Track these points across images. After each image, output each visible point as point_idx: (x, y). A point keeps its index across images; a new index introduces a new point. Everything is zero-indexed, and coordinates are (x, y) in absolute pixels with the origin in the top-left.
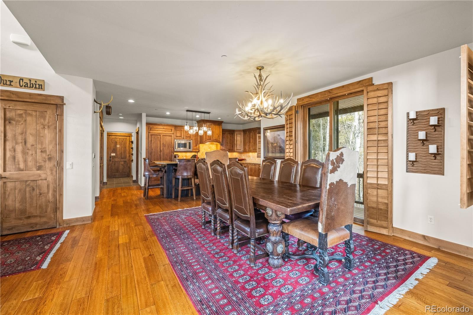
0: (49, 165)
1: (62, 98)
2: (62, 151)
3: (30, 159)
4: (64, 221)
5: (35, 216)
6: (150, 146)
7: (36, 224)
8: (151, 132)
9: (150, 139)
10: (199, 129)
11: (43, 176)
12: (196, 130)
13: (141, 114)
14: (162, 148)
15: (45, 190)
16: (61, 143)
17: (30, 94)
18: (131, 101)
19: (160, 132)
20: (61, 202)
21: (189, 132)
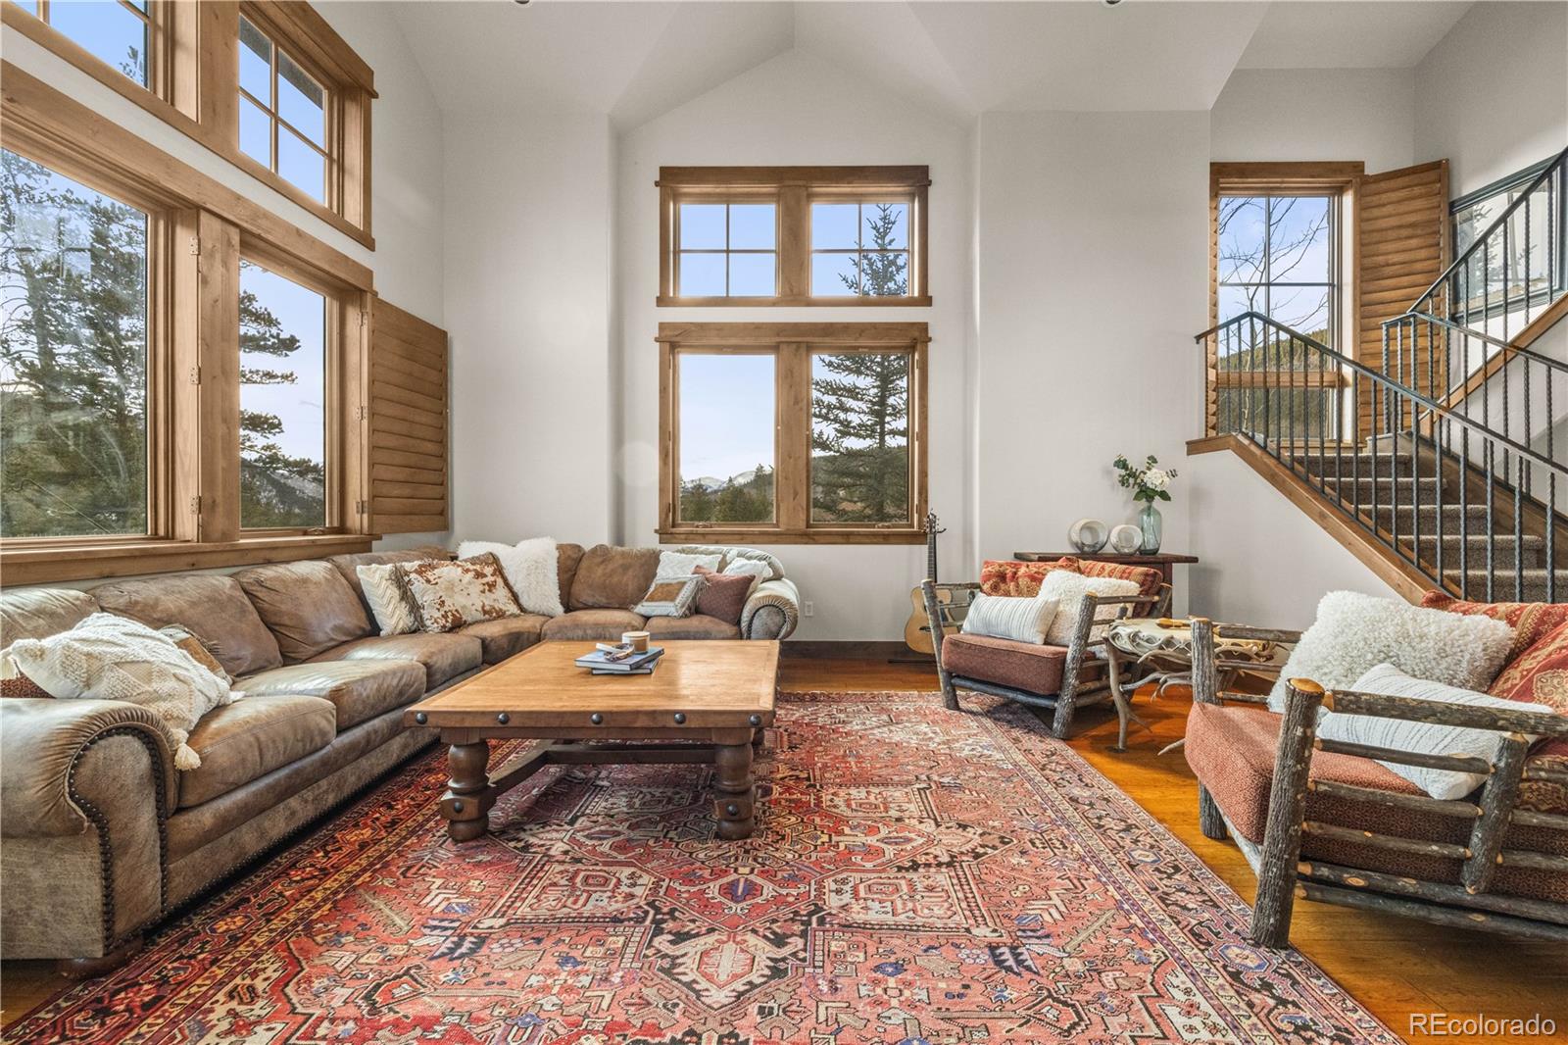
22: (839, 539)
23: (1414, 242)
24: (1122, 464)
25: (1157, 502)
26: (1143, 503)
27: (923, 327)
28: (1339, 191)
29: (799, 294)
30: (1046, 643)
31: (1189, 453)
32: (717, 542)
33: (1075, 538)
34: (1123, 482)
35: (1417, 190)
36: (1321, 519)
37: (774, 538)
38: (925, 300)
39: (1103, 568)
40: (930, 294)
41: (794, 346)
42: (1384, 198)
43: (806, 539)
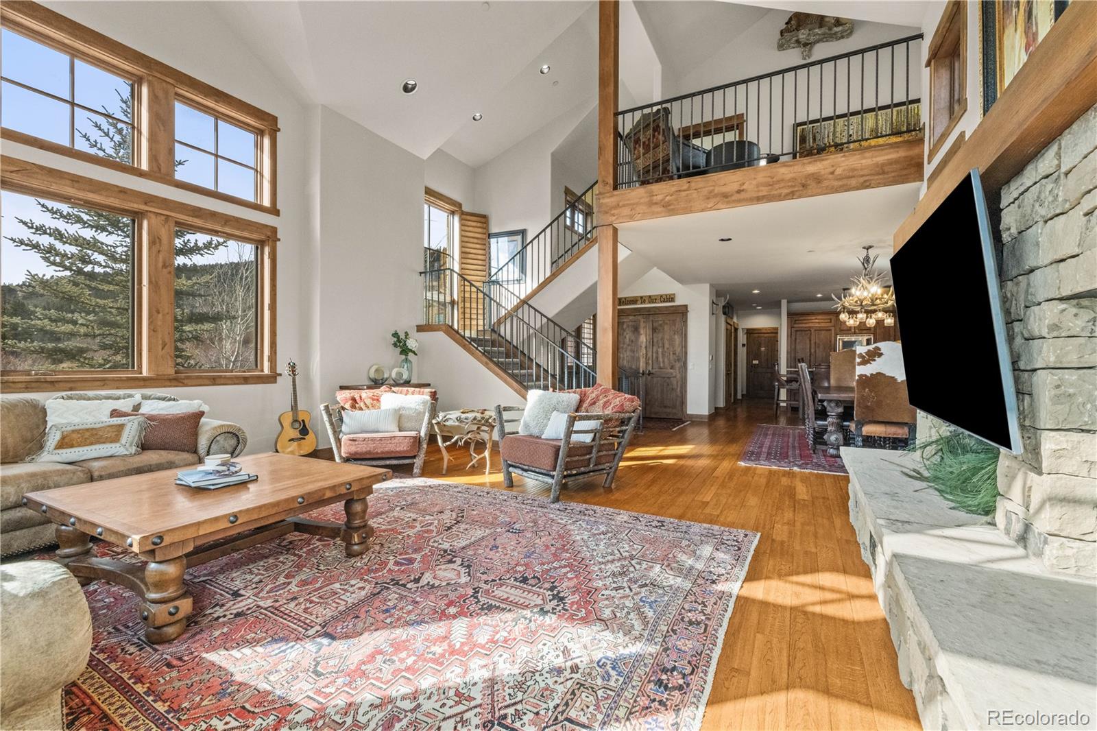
0: (678, 365)
1: (686, 306)
2: (686, 353)
3: (666, 360)
4: (688, 415)
5: (669, 407)
6: (793, 347)
7: (670, 413)
8: (795, 326)
9: (793, 338)
10: (867, 318)
11: (674, 374)
12: (862, 319)
13: (780, 301)
14: (813, 351)
15: (675, 387)
16: (686, 347)
17: (666, 307)
18: (756, 292)
19: (811, 325)
20: (686, 398)
21: (847, 323)
22: (207, 382)
23: (478, 246)
24: (396, 335)
25: (411, 355)
26: (404, 357)
27: (274, 230)
28: (453, 213)
29: (168, 175)
30: (400, 431)
31: (418, 331)
32: (71, 389)
33: (372, 375)
34: (395, 345)
35: (479, 225)
36: (486, 365)
37: (142, 383)
38: (274, 211)
39: (408, 391)
40: (278, 207)
41: (163, 218)
42: (470, 223)
43: (175, 383)
